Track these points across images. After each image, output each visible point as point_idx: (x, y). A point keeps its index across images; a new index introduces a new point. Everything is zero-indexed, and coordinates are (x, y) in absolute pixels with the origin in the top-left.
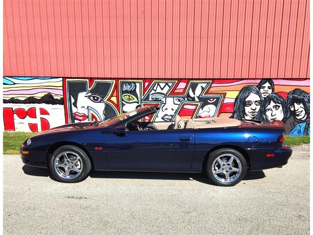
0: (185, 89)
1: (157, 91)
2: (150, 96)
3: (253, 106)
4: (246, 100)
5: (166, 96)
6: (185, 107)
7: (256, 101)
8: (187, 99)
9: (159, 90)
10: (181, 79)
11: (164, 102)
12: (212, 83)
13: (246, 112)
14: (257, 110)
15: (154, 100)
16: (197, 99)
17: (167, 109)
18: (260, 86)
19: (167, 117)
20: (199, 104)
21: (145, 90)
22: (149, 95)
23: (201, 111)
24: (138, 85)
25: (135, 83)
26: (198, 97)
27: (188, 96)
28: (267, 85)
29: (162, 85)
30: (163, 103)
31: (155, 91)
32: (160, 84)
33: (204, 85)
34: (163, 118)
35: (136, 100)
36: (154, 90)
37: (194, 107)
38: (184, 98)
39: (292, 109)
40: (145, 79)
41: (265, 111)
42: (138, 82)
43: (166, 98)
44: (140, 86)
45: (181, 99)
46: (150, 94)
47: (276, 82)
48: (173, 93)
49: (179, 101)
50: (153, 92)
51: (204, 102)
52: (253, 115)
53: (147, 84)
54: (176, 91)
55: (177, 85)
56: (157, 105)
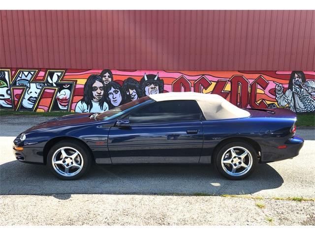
0: (44, 76)
3: (99, 91)
4: (93, 86)
5: (30, 82)
6: (46, 91)
7: (100, 87)
8: (47, 84)
9: (24, 77)
10: (41, 69)
11: (29, 87)
12: (65, 72)
13: (94, 95)
14: (102, 94)
15: (21, 85)
16: (54, 85)
18: (102, 75)
19: (32, 99)
20: (57, 89)
21: (12, 77)
22: (16, 81)
23: (58, 94)
24: (6, 73)
25: (4, 71)
27: (47, 82)
28: (107, 74)
29: (26, 73)
31: (21, 78)
32: (24, 72)
33: (59, 74)
34: (29, 100)
35: (6, 85)
37: (53, 91)
38: (44, 84)
39: (128, 94)
40: (12, 68)
42: (6, 71)
44: (9, 74)
45: (42, 85)
47: (114, 72)
48: (35, 80)
49: (41, 86)
50: (19, 79)
52: (99, 98)
53: (13, 72)
54: (37, 78)
55: (38, 73)
56: (23, 89)
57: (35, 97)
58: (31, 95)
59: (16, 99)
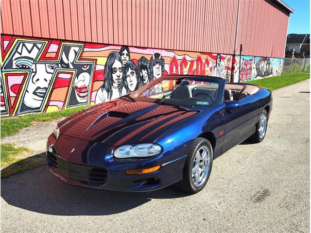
0: (57, 53)
1: (22, 55)
2: (14, 62)
3: (118, 73)
4: (113, 67)
5: (35, 62)
7: (120, 68)
8: (61, 65)
9: (25, 53)
10: (52, 39)
11: (34, 70)
12: (84, 47)
13: (114, 79)
14: (121, 77)
15: (21, 68)
16: (71, 66)
17: (38, 80)
19: (39, 91)
20: (74, 72)
21: (4, 53)
23: (76, 81)
26: (72, 64)
27: (62, 62)
28: (125, 52)
29: (29, 46)
30: (33, 72)
31: (21, 54)
32: (26, 44)
33: (77, 49)
34: (35, 93)
36: (18, 53)
37: (68, 76)
38: (57, 65)
39: (141, 75)
40: (3, 35)
41: (126, 77)
43: (36, 64)
45: (55, 66)
46: (14, 58)
48: (44, 58)
49: (52, 68)
50: (17, 55)
51: (79, 69)
52: (119, 82)
53: (6, 43)
54: (48, 55)
55: (48, 46)
56: (25, 75)
57: (44, 88)
58: (38, 84)
59: (12, 94)
